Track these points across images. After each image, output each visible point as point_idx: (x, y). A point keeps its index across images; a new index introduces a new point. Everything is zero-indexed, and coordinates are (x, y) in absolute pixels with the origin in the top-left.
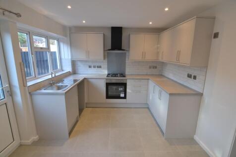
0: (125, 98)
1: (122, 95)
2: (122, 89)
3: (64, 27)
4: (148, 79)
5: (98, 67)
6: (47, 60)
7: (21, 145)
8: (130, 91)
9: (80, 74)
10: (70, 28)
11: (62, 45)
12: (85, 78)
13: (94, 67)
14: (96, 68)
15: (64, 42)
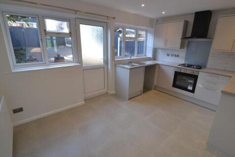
0: (193, 91)
1: (190, 88)
2: (192, 81)
3: (151, 20)
4: (231, 77)
5: (175, 56)
6: (134, 48)
7: (107, 93)
8: (201, 86)
9: (159, 61)
10: (157, 20)
11: (148, 34)
12: (157, 64)
13: (172, 56)
14: (174, 57)
15: (150, 32)
